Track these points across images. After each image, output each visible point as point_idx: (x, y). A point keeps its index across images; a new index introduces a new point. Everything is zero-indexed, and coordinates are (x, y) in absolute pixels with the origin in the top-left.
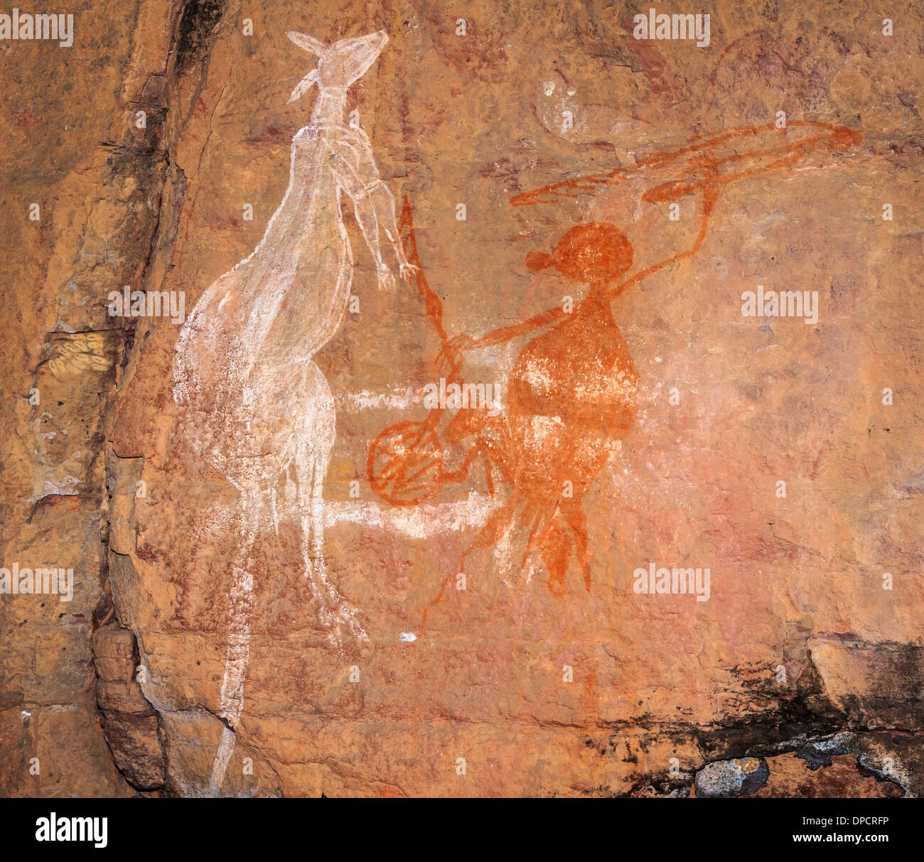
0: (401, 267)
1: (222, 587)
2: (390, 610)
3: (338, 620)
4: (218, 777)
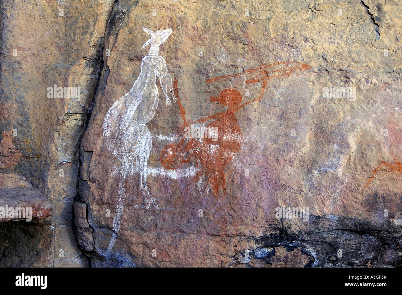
0: (173, 99)
1: (115, 191)
2: (165, 200)
3: (150, 202)
4: (110, 248)
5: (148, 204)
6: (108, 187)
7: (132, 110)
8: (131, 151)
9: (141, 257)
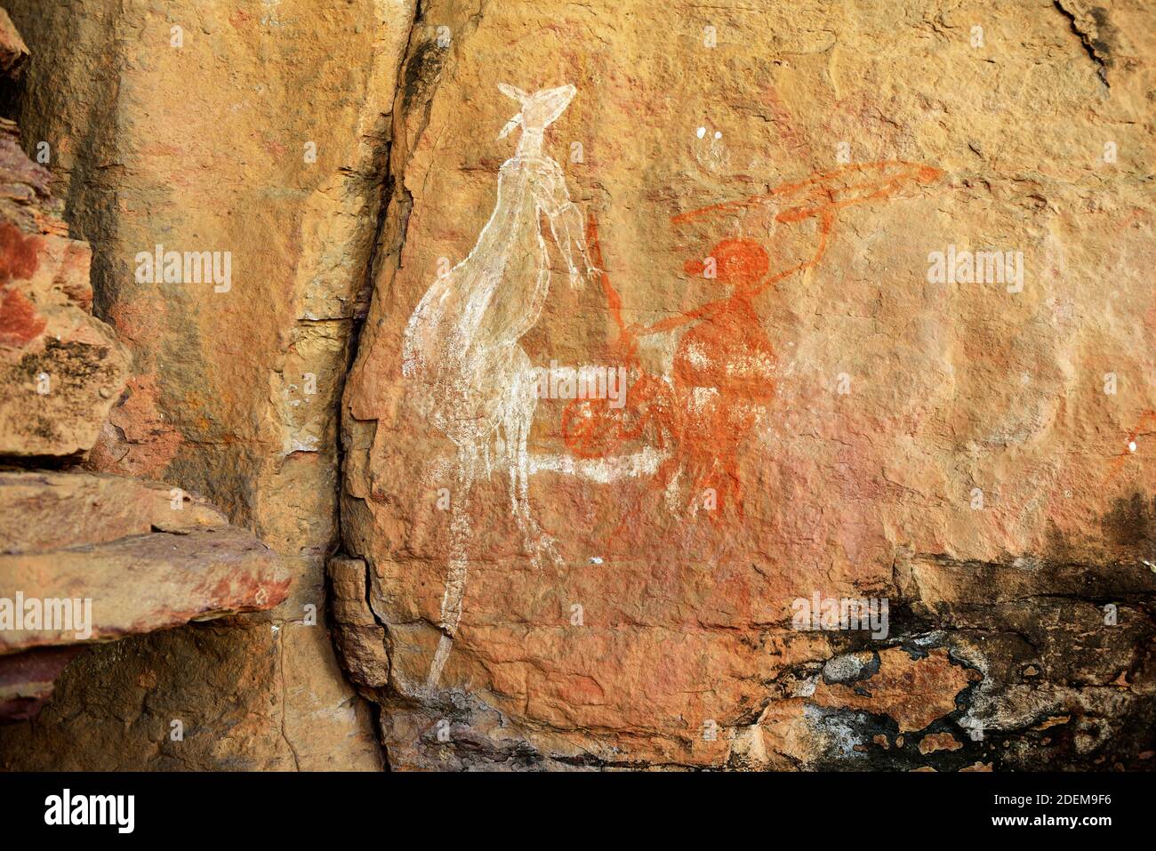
0: (589, 271)
2: (580, 540)
3: (538, 548)
4: (434, 676)
5: (534, 553)
6: (424, 514)
7: (479, 305)
8: (480, 415)
9: (522, 697)
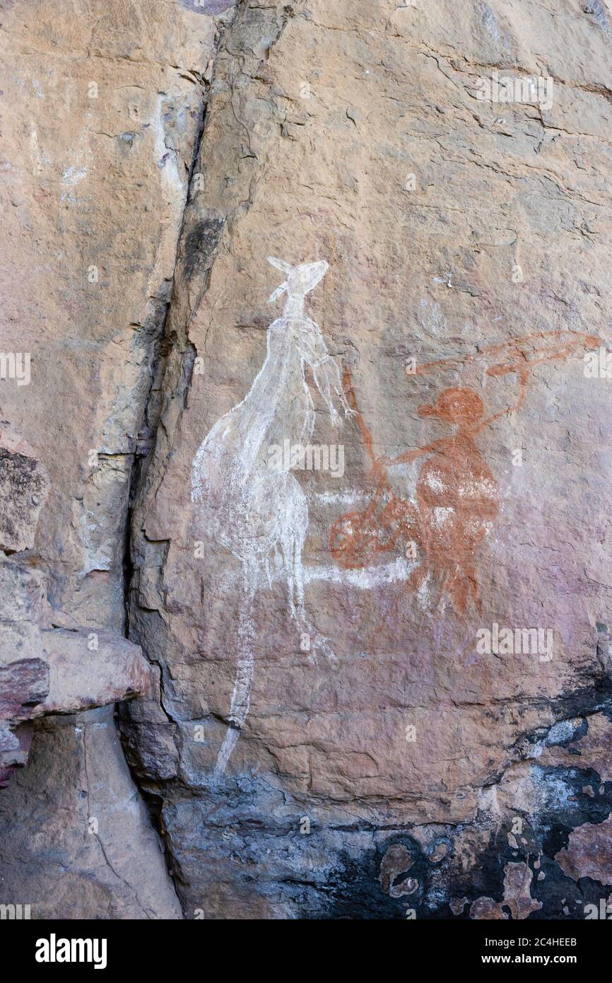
0: (346, 412)
1: (231, 629)
2: (348, 637)
3: (314, 646)
5: (310, 651)
6: (214, 621)
7: (255, 438)
8: (260, 533)
9: (305, 776)
